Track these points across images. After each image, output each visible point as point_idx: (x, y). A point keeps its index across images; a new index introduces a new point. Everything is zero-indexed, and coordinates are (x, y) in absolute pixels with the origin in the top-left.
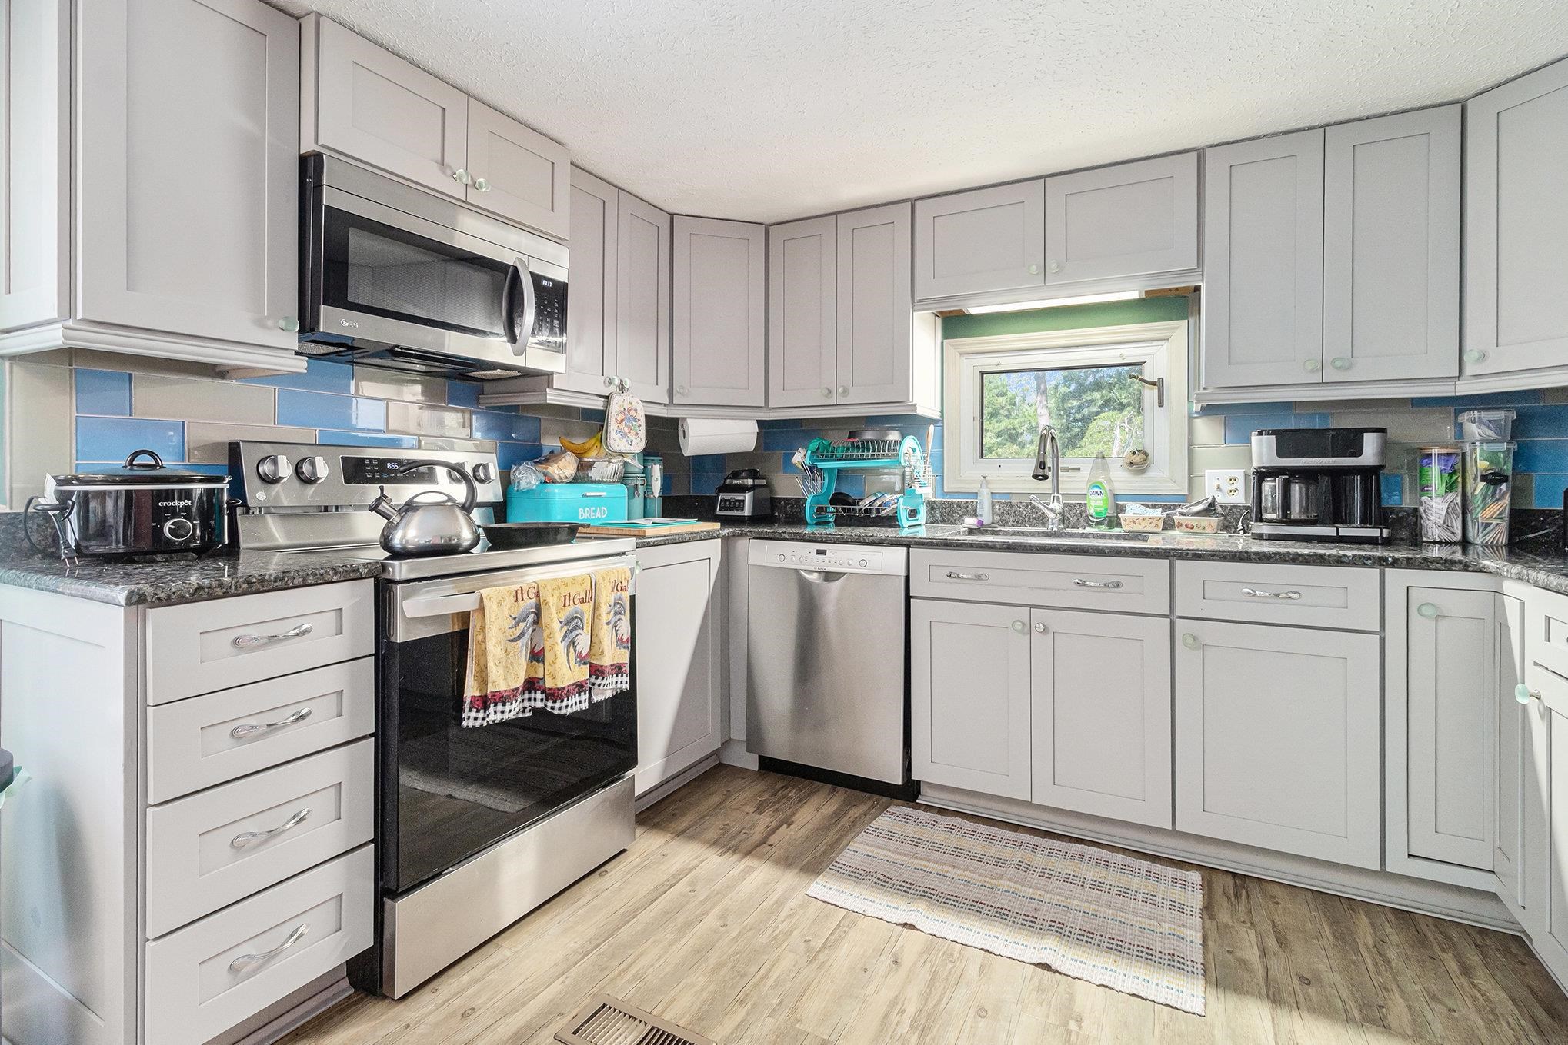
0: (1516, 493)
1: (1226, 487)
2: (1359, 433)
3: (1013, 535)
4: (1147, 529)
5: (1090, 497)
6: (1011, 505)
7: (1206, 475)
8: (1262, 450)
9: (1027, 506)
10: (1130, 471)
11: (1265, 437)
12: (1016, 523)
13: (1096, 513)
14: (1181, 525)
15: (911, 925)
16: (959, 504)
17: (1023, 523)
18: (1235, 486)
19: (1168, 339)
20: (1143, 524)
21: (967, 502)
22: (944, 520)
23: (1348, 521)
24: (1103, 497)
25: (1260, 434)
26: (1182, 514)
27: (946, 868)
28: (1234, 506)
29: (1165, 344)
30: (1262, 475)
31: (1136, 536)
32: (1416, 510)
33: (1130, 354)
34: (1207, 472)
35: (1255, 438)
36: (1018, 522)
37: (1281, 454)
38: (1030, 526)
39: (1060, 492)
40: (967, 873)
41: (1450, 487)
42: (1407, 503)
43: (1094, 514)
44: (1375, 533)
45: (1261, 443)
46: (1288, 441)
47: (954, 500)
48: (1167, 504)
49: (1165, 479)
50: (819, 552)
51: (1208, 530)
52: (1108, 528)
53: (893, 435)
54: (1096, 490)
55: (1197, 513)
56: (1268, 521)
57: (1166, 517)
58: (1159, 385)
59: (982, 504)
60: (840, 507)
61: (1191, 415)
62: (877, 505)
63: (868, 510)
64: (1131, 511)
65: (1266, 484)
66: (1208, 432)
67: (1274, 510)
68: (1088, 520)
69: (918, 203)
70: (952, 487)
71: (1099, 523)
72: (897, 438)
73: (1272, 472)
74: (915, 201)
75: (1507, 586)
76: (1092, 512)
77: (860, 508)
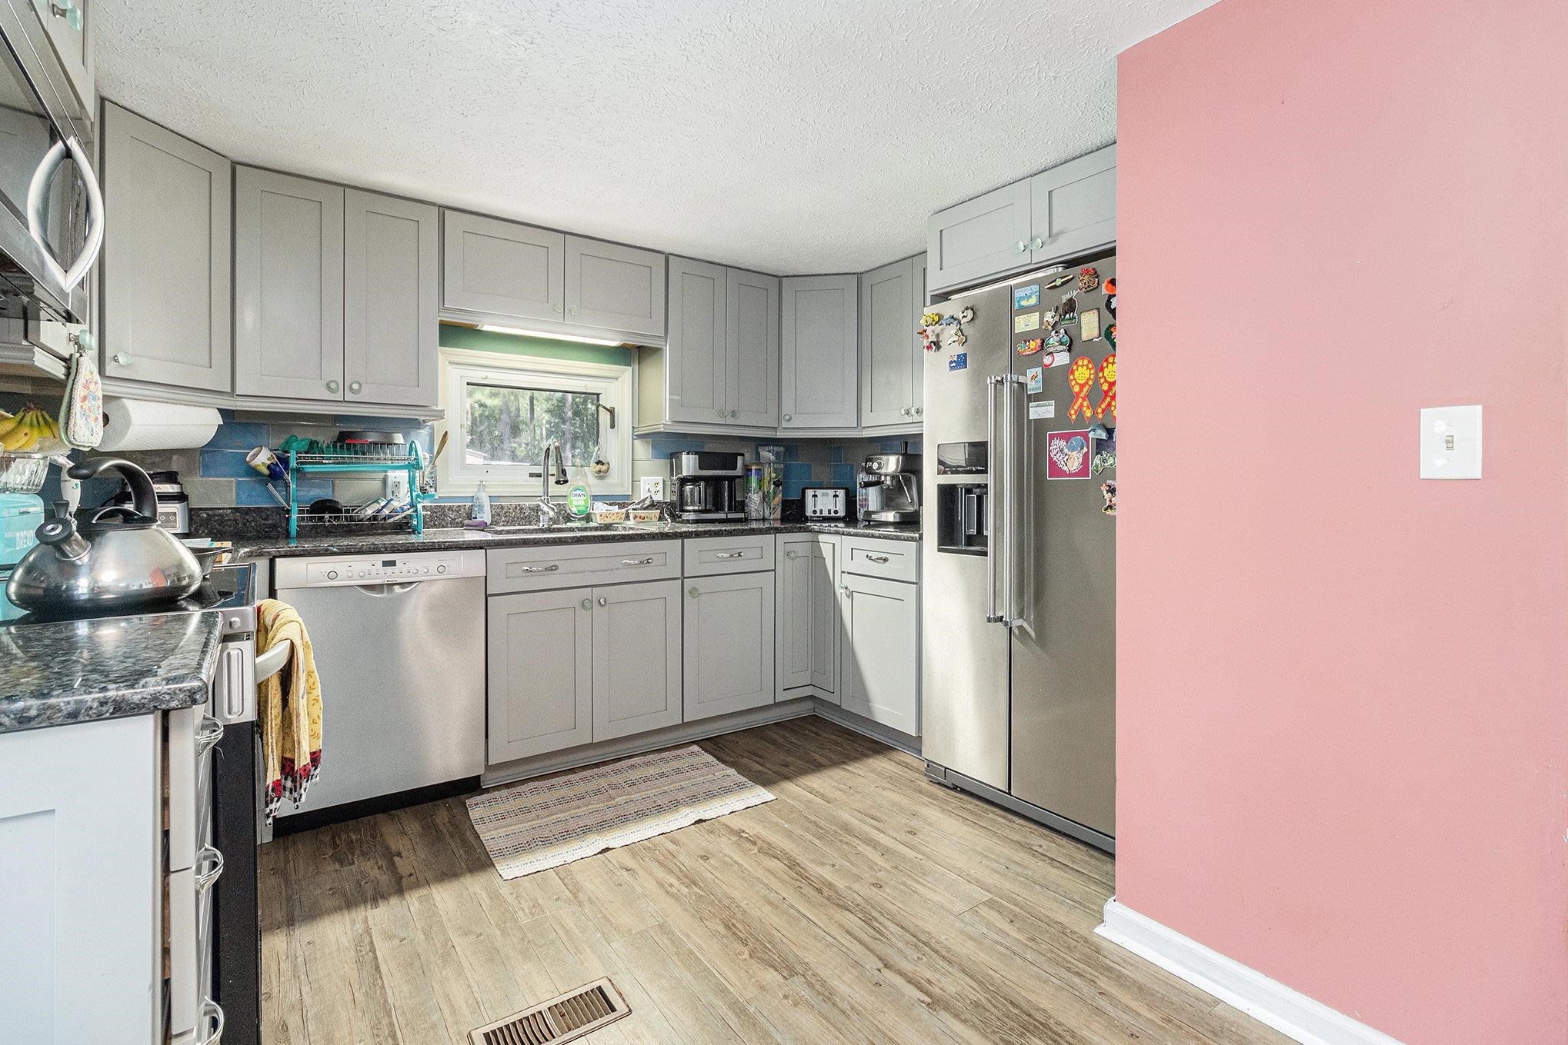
0: (786, 491)
1: (653, 490)
2: (736, 455)
3: (514, 533)
4: (615, 521)
5: (572, 498)
6: (502, 507)
7: (642, 481)
8: (689, 464)
9: (516, 507)
10: (596, 476)
11: (692, 457)
12: (507, 523)
13: (579, 511)
14: (637, 517)
15: (607, 848)
16: (450, 509)
17: (513, 523)
18: (658, 489)
19: (617, 379)
20: (613, 517)
21: (459, 506)
22: (435, 525)
23: (724, 511)
24: (585, 498)
25: (688, 454)
26: (634, 509)
27: (573, 812)
28: (660, 503)
29: (615, 382)
30: (683, 481)
31: (608, 527)
32: (743, 501)
33: (591, 386)
34: (642, 478)
35: (684, 457)
36: (508, 522)
37: (701, 468)
38: (519, 524)
39: (549, 495)
40: (590, 807)
41: (760, 489)
42: (743, 497)
43: (577, 512)
45: (688, 460)
46: (706, 460)
47: (446, 504)
48: (622, 502)
49: (616, 483)
50: (386, 564)
51: (654, 519)
52: (583, 523)
53: (399, 438)
54: (578, 492)
55: (646, 509)
56: (689, 511)
57: (624, 510)
58: (612, 411)
59: (481, 507)
60: (327, 516)
61: (633, 439)
62: (386, 512)
63: (375, 518)
64: (600, 508)
65: (688, 488)
66: (643, 450)
67: (693, 504)
68: (568, 518)
69: (447, 212)
70: (443, 491)
71: (579, 519)
72: (402, 442)
73: (694, 480)
74: (443, 209)
75: (821, 537)
76: (575, 510)
77: (362, 515)
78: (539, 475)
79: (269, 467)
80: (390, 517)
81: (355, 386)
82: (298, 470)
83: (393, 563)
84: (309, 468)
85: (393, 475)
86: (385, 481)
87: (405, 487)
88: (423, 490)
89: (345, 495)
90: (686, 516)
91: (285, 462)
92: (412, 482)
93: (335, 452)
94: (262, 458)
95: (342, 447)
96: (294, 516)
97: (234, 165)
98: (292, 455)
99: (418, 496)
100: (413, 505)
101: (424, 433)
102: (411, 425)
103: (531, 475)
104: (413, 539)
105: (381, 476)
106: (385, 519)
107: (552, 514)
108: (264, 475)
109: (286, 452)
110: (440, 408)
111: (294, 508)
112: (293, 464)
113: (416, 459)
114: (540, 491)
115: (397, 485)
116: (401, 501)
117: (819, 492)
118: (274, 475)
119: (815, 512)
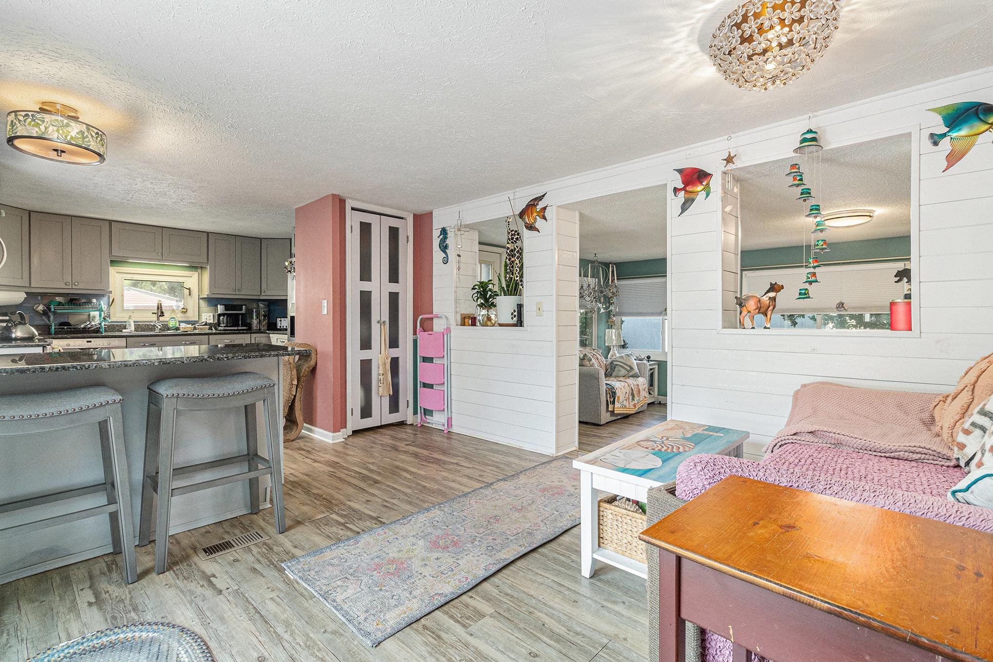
0: (269, 319)
1: (208, 318)
2: (241, 306)
3: (143, 333)
4: (190, 329)
5: (170, 322)
8: (220, 309)
9: (145, 325)
10: (182, 315)
11: (222, 306)
13: (173, 326)
14: (198, 328)
16: (116, 325)
18: (210, 318)
19: (192, 277)
21: (120, 325)
22: (109, 330)
23: (239, 326)
24: (175, 322)
26: (198, 325)
28: (211, 323)
29: (190, 278)
30: (219, 315)
32: (251, 322)
33: (180, 280)
34: (203, 314)
35: (219, 306)
36: (142, 330)
37: (225, 310)
38: (147, 331)
41: (257, 318)
42: (248, 321)
44: (245, 328)
46: (227, 307)
47: (114, 324)
48: (193, 323)
49: (191, 316)
50: (88, 342)
51: (205, 329)
52: (175, 331)
53: (94, 301)
54: (172, 319)
55: (203, 325)
56: (222, 326)
57: (193, 326)
58: (189, 289)
59: (130, 325)
60: (66, 327)
61: (199, 299)
62: (89, 326)
63: (84, 328)
64: (183, 325)
65: (221, 318)
66: (203, 304)
67: (223, 324)
68: (169, 329)
69: (113, 223)
70: (113, 319)
71: (173, 330)
72: (96, 302)
73: (223, 315)
74: (111, 222)
75: (271, 335)
76: (171, 326)
77: (79, 327)
78: (156, 313)
79: (43, 311)
80: (91, 328)
81: (76, 284)
82: (54, 312)
83: (90, 342)
84: (58, 311)
85: (92, 314)
86: (89, 315)
87: (97, 318)
88: (104, 319)
89: (72, 320)
90: (220, 328)
91: (50, 309)
92: (100, 316)
93: (69, 305)
94: (41, 308)
95: (71, 304)
96: (53, 328)
97: (30, 212)
98: (52, 307)
99: (102, 321)
100: (100, 324)
101: (106, 298)
102: (98, 296)
103: (153, 313)
104: (99, 335)
105: (88, 313)
106: (88, 329)
107: (159, 327)
108: (40, 313)
109: (50, 306)
110: (110, 290)
111: (53, 325)
112: (53, 310)
113: (101, 308)
114: (156, 319)
115: (94, 317)
116: (96, 322)
117: (282, 319)
118: (45, 313)
119: (281, 327)
